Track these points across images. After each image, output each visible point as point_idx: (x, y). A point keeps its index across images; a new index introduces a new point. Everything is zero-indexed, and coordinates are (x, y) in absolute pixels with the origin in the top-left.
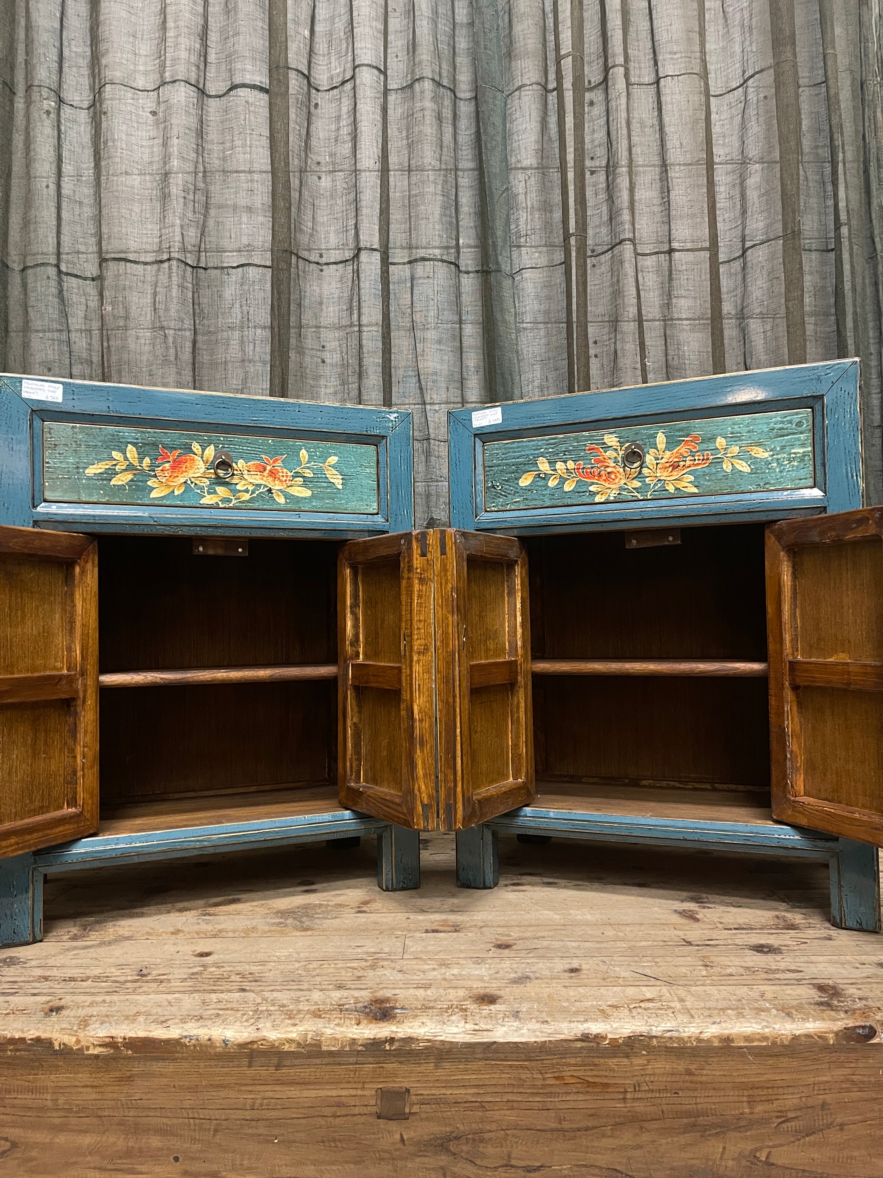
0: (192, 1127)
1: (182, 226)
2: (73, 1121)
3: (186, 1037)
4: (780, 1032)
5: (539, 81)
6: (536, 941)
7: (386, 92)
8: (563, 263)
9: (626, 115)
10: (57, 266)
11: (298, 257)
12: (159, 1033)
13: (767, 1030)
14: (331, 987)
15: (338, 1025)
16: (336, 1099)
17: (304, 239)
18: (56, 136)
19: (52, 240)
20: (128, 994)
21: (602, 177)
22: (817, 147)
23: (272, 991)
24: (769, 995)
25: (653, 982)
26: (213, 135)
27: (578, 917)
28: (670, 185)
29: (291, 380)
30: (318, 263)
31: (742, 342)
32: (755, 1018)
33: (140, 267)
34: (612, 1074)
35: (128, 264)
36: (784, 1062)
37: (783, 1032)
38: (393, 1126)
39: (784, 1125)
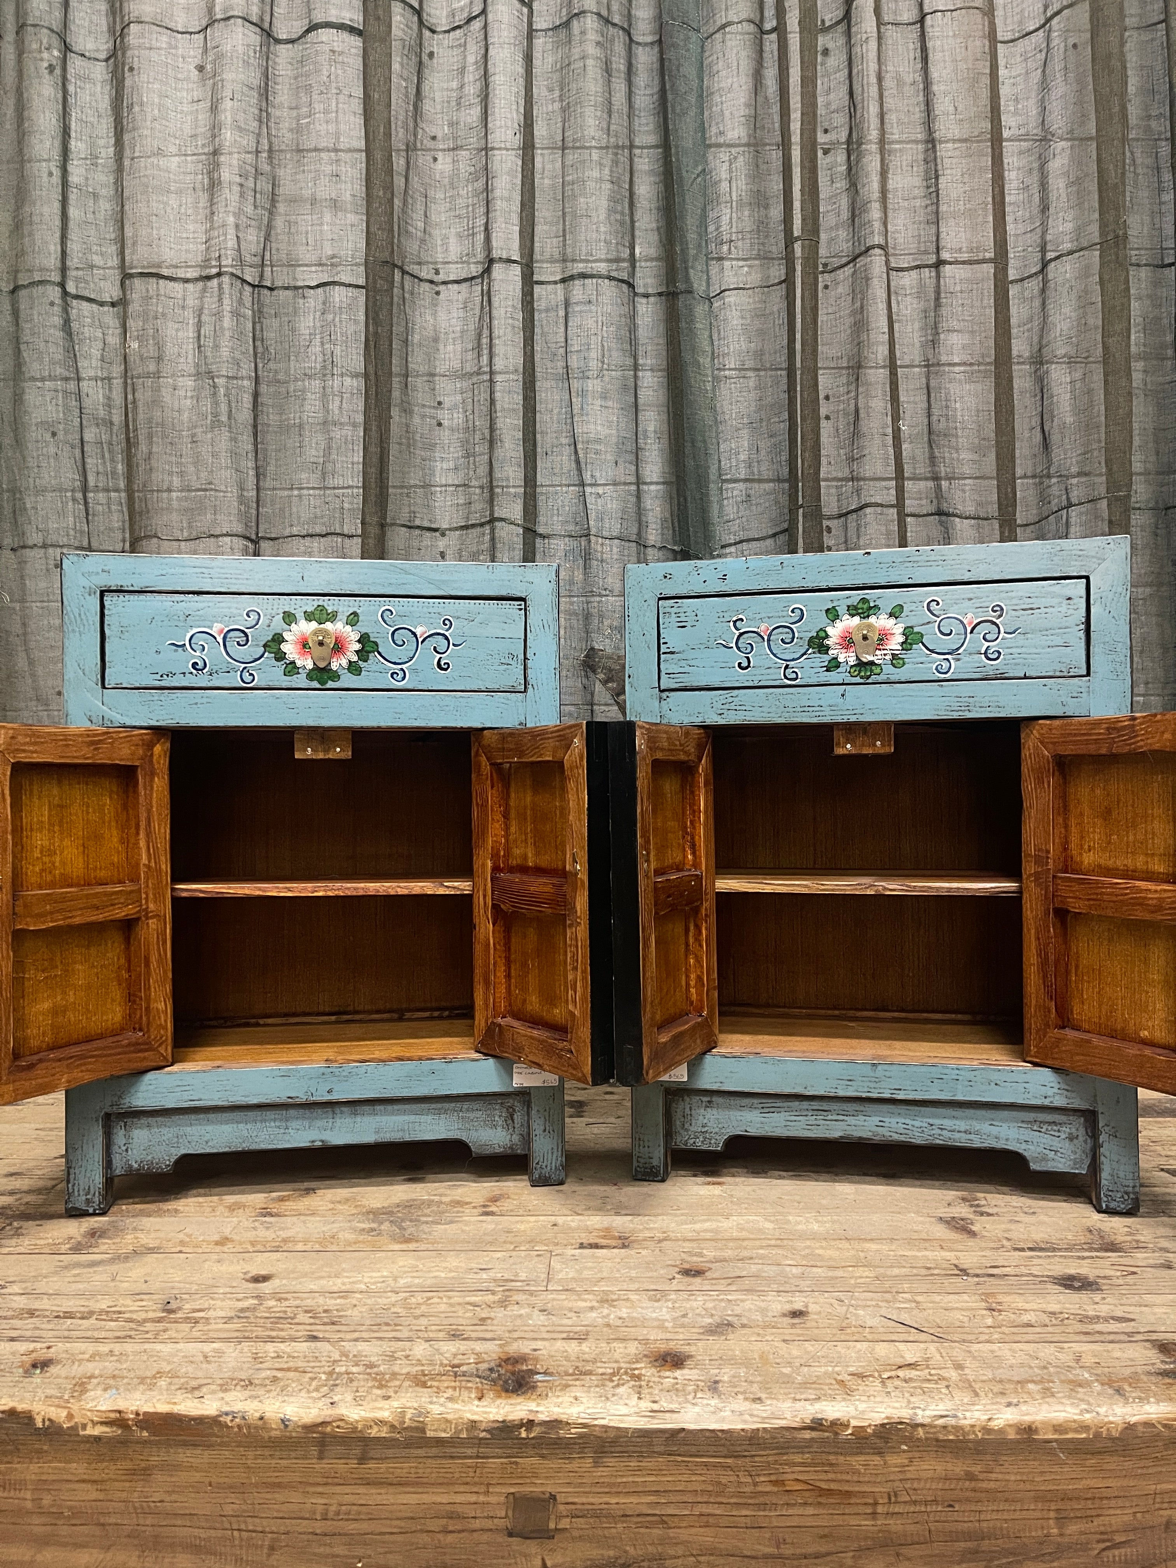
0: (237, 1542)
1: (237, 226)
2: (64, 1530)
3: (227, 1414)
4: (1106, 1420)
5: (752, 16)
6: (740, 1265)
7: (531, 33)
8: (784, 281)
9: (877, 67)
10: (62, 285)
11: (404, 272)
12: (188, 1407)
13: (1087, 1416)
14: (441, 1335)
15: (450, 1399)
16: (448, 1507)
17: (412, 247)
18: (60, 100)
19: (54, 248)
20: (147, 1341)
21: (841, 157)
22: (1149, 117)
23: (356, 1340)
24: (1088, 1360)
25: (914, 1335)
26: (283, 95)
27: (800, 1227)
28: (940, 167)
29: (394, 449)
30: (431, 282)
31: (1039, 397)
32: (1069, 1397)
33: (178, 286)
34: (855, 1478)
35: (161, 282)
36: (1112, 1463)
37: (1111, 1419)
38: (532, 1547)
39: (1110, 1553)
